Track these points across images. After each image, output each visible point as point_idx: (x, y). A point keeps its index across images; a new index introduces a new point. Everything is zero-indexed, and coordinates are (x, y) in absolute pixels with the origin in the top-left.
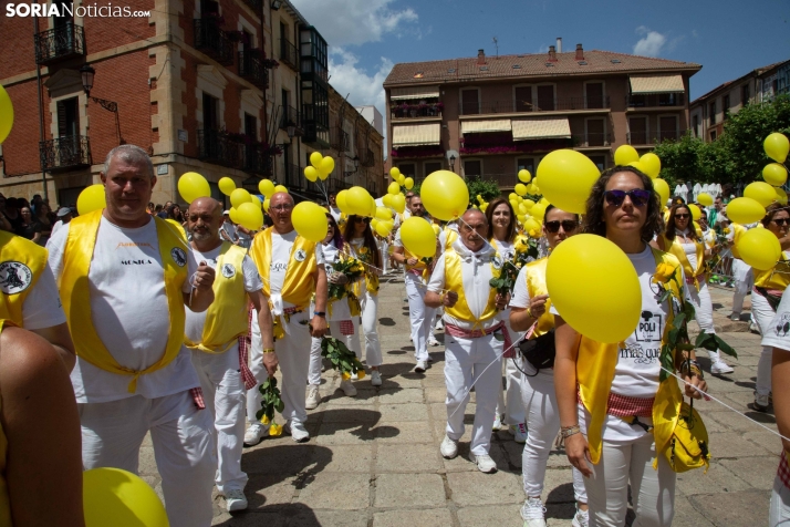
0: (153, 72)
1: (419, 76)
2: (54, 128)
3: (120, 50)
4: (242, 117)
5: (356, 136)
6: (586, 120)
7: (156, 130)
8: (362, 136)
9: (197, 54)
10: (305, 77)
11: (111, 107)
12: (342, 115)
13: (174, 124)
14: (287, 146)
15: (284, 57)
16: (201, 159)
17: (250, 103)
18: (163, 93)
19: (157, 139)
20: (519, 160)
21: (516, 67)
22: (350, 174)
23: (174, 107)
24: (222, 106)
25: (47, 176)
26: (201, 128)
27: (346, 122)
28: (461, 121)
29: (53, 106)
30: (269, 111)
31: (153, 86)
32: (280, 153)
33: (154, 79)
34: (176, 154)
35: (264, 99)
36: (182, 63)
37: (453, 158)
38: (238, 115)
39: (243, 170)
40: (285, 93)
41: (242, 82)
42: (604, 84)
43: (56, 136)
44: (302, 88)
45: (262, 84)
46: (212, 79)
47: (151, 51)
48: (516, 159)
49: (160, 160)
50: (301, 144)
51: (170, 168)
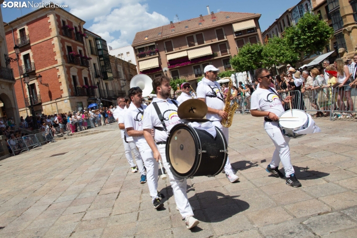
0: (58, 74)
1: (146, 38)
2: (28, 93)
3: (47, 68)
4: (83, 79)
5: (124, 70)
6: (218, 45)
7: (62, 90)
8: (126, 69)
9: (69, 65)
10: (100, 56)
11: (47, 85)
12: (116, 63)
13: (68, 87)
14: (98, 83)
15: (92, 53)
16: (75, 96)
17: (85, 74)
18: (63, 79)
19: (63, 93)
20: (194, 67)
21: (186, 27)
22: (123, 86)
23: (67, 83)
24: (77, 78)
25: (27, 108)
26: (74, 86)
27: (119, 66)
28: (167, 55)
29: (26, 87)
30: (91, 74)
31: (59, 78)
32: (96, 87)
33: (59, 76)
34: (69, 96)
35: (89, 70)
36: (66, 69)
37: (166, 71)
38: (82, 78)
39: (86, 96)
40: (94, 64)
41: (81, 67)
42: (223, 29)
43: (29, 96)
44: (100, 61)
45: (87, 66)
46: (74, 71)
47: (57, 68)
48: (192, 66)
49: (65, 99)
50: (103, 81)
51: (68, 100)
